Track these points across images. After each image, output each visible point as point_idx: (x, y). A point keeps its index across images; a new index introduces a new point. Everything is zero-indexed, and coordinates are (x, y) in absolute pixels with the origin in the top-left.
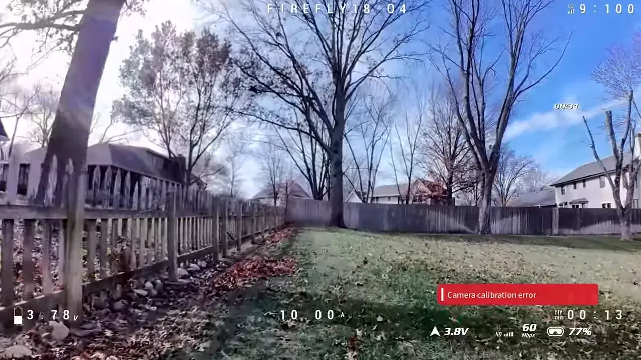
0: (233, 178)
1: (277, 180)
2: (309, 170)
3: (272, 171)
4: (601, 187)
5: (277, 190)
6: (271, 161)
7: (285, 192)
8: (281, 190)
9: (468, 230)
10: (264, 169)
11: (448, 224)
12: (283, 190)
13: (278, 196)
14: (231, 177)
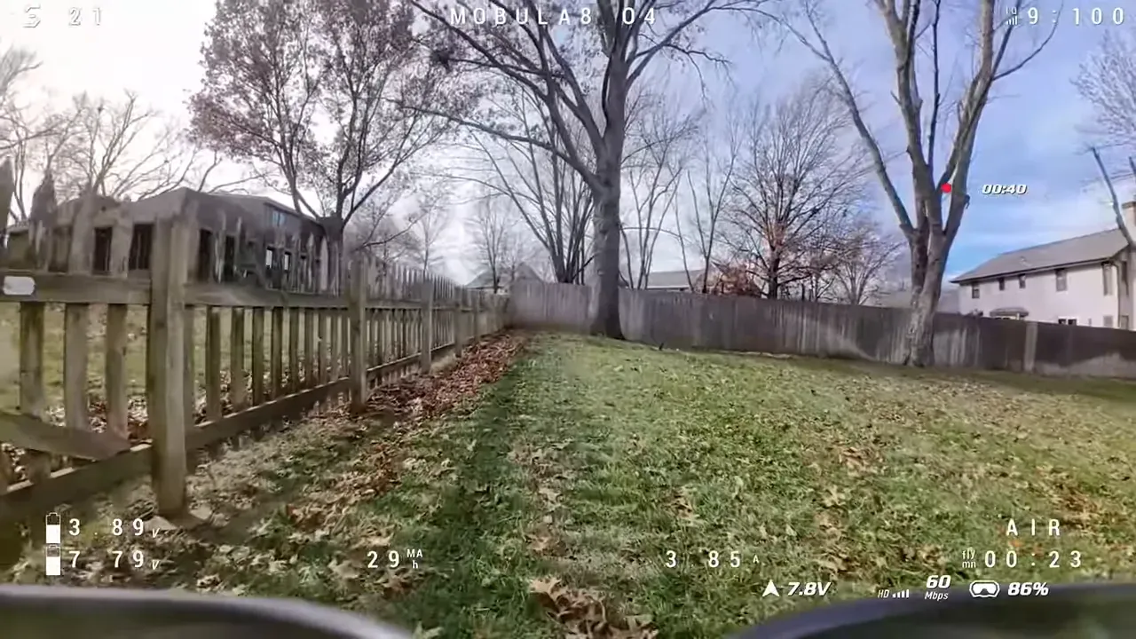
0: (427, 254)
1: (498, 259)
2: (549, 232)
3: (491, 243)
4: (1058, 289)
5: (497, 275)
6: (489, 231)
7: (510, 278)
8: (504, 275)
9: (864, 355)
10: (477, 242)
11: (823, 339)
12: (507, 276)
13: (499, 285)
14: (424, 253)
